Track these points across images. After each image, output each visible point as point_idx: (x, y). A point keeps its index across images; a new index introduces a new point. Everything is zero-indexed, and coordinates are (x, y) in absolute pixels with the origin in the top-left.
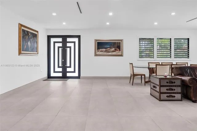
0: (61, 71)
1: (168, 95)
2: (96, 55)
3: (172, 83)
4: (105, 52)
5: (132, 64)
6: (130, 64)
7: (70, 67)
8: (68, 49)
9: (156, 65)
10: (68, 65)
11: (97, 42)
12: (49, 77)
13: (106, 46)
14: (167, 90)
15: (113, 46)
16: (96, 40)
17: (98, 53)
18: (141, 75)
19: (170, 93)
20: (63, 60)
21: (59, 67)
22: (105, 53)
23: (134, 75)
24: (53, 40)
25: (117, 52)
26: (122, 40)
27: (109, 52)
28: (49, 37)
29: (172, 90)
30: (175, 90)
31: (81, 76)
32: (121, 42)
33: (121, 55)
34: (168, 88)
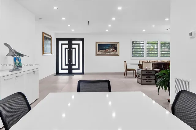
0: (68, 68)
1: (147, 81)
2: (97, 55)
3: (150, 73)
4: (104, 52)
5: (126, 61)
6: (125, 61)
7: (75, 65)
8: (74, 50)
9: (143, 62)
10: (74, 63)
11: (98, 44)
12: (58, 73)
13: (105, 48)
14: (146, 77)
15: (111, 48)
16: (97, 43)
17: (98, 53)
18: (133, 70)
19: (148, 79)
20: (69, 59)
21: (66, 65)
22: (105, 54)
23: (127, 70)
24: (60, 42)
25: (114, 52)
26: (118, 43)
27: (108, 52)
28: (58, 40)
29: (149, 77)
30: (151, 77)
31: (84, 72)
32: (117, 44)
33: (118, 55)
34: (147, 76)
